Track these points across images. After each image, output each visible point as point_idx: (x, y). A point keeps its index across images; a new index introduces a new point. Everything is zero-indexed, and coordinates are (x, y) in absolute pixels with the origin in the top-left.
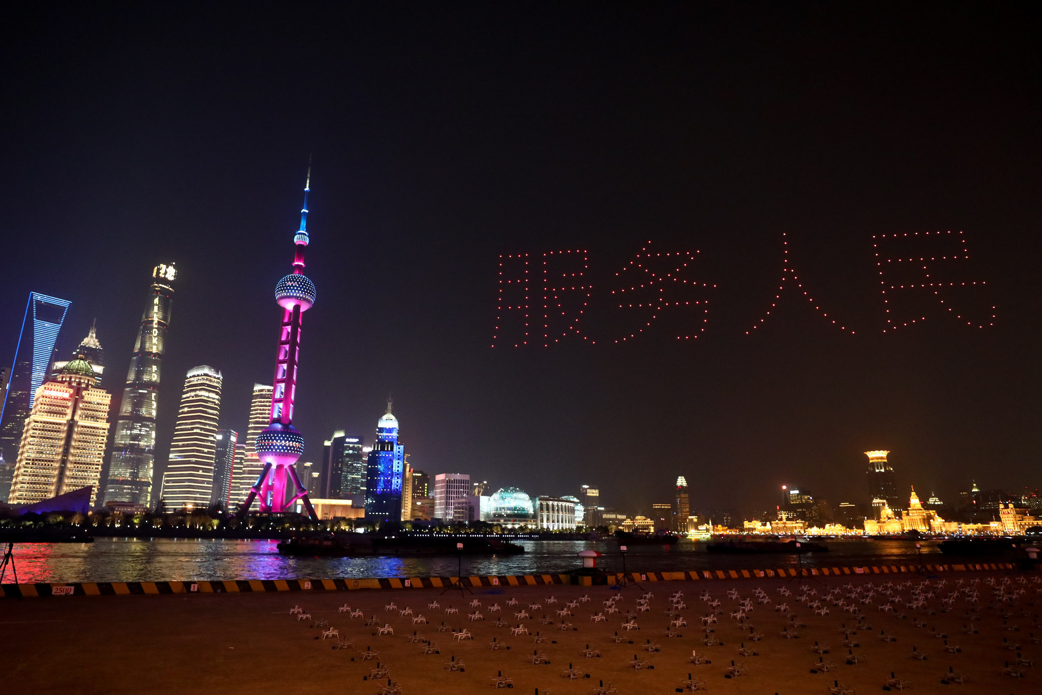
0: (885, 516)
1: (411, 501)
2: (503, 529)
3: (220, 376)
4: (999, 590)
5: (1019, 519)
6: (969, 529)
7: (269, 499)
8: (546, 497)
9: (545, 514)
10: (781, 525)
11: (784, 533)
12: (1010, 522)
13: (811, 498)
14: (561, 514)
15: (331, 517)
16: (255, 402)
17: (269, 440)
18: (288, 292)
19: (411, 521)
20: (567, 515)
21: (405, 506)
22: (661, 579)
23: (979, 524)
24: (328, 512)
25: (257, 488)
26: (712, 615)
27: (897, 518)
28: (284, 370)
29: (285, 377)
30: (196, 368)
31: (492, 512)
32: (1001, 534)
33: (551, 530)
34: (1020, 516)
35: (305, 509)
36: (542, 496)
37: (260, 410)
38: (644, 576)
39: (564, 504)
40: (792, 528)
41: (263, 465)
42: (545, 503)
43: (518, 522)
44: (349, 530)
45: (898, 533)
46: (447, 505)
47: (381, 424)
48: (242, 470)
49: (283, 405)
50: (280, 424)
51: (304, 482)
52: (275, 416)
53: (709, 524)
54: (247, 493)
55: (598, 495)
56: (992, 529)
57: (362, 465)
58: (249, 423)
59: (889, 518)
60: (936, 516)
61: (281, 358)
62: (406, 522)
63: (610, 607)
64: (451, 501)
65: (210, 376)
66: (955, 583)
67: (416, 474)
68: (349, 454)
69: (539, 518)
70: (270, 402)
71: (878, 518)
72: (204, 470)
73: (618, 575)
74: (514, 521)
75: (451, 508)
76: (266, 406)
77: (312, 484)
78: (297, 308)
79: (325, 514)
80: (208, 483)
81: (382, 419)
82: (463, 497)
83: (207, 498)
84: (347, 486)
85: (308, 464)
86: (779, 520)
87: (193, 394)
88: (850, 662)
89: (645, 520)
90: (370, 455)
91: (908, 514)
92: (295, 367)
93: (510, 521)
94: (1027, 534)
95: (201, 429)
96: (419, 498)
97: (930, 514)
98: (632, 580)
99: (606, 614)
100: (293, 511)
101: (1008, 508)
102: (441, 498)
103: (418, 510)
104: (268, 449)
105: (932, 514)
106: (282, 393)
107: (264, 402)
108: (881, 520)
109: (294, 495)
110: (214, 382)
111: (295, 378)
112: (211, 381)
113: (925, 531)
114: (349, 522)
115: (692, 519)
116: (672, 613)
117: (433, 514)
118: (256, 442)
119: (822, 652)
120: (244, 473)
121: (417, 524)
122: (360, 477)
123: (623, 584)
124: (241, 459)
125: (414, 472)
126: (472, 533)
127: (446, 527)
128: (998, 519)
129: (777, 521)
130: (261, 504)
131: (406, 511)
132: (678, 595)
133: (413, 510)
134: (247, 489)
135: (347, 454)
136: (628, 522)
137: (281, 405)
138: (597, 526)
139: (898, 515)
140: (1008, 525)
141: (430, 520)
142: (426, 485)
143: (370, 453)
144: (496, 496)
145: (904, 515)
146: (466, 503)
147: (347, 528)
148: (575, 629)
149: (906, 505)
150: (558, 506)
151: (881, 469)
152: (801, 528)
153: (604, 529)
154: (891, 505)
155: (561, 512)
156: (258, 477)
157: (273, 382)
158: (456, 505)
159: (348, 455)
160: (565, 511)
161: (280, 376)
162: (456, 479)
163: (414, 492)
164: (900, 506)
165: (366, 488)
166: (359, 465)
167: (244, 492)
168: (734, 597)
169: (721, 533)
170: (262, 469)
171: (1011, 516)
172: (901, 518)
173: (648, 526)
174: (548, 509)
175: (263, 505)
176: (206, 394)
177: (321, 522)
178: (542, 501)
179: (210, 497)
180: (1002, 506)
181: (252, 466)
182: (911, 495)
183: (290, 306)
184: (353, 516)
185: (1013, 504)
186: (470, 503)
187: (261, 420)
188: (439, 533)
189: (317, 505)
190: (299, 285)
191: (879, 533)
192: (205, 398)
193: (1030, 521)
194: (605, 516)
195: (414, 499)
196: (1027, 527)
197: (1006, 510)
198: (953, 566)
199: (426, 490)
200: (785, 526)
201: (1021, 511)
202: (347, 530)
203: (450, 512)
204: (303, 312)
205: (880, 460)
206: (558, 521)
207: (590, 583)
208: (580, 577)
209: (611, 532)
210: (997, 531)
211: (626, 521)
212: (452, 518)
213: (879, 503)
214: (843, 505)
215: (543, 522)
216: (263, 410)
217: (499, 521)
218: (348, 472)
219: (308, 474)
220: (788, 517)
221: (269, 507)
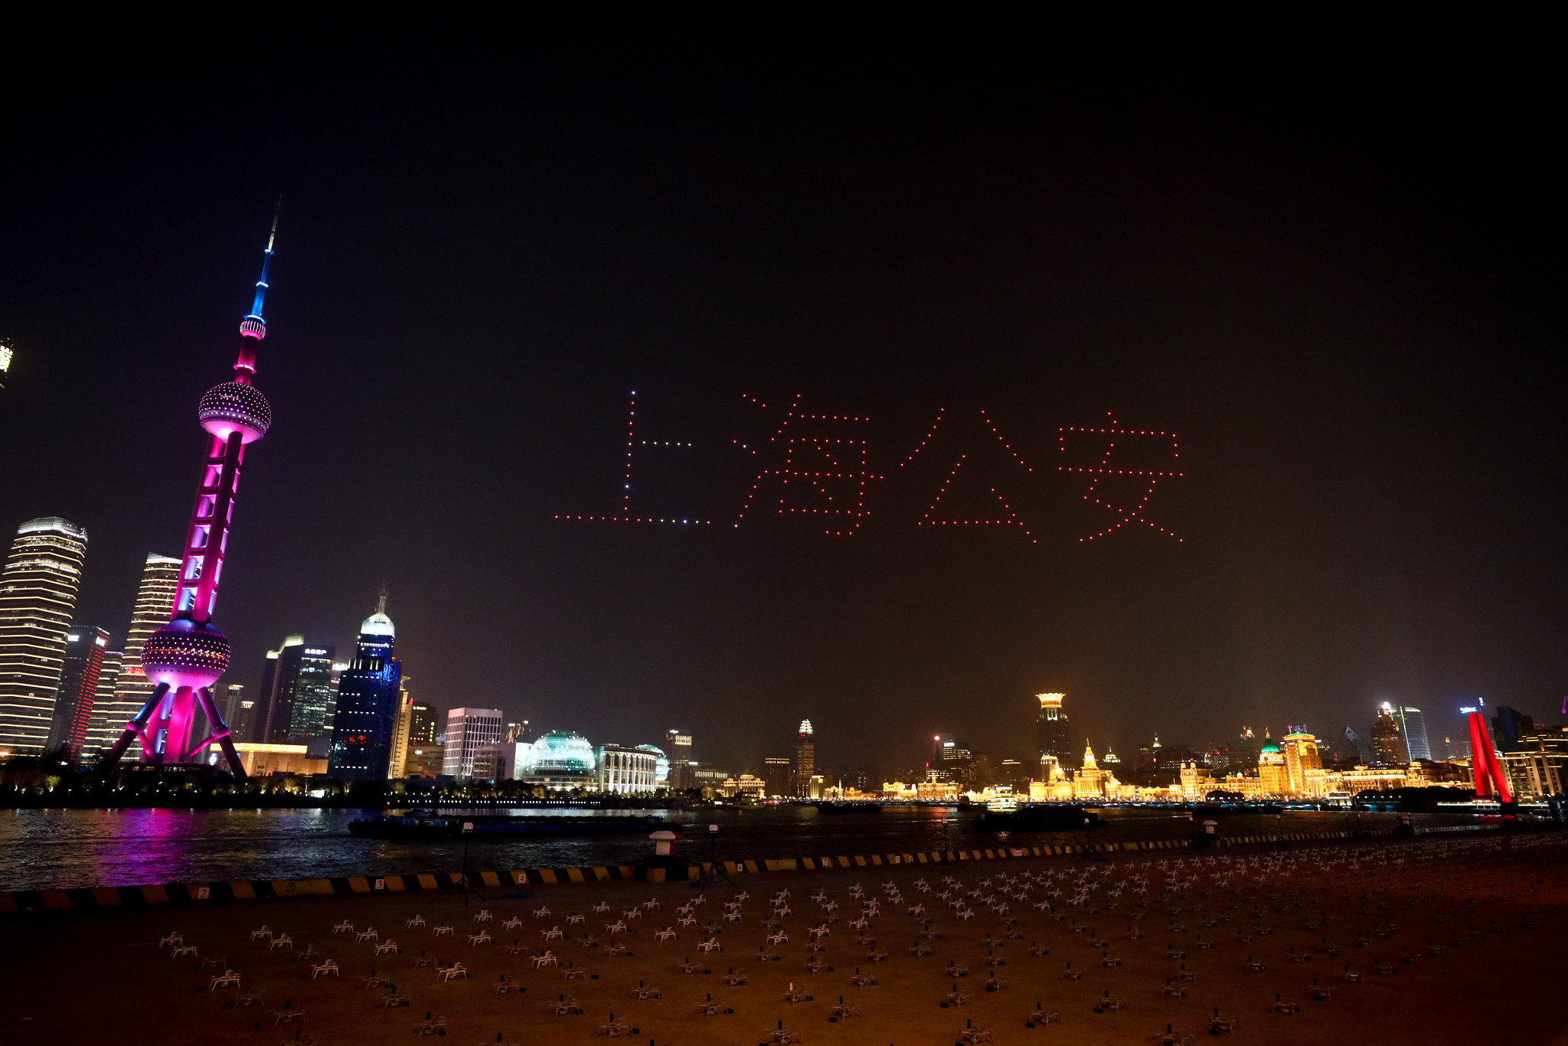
0: (1055, 777)
1: (406, 748)
2: (548, 793)
3: (83, 536)
4: (1170, 877)
5: (1200, 781)
6: (1147, 794)
7: (160, 741)
8: (615, 745)
9: (612, 771)
10: (929, 788)
11: (933, 799)
12: (1190, 785)
13: (969, 753)
14: (636, 771)
15: (269, 771)
16: (146, 584)
17: (167, 647)
18: (223, 409)
19: (403, 779)
20: (644, 773)
21: (395, 757)
22: (762, 868)
23: (1158, 788)
24: (265, 764)
25: (139, 724)
26: (824, 926)
27: (1068, 779)
28: (205, 534)
29: (205, 546)
30: (38, 521)
31: (533, 767)
32: (1180, 800)
33: (619, 794)
34: (1202, 778)
35: (225, 759)
36: (610, 745)
37: (156, 596)
38: (741, 865)
39: (641, 756)
40: (943, 792)
41: (153, 686)
42: (613, 755)
43: (570, 783)
44: (298, 793)
45: (1068, 800)
46: (463, 756)
47: (367, 629)
48: (113, 693)
49: (198, 590)
50: (190, 621)
51: (227, 715)
52: (183, 607)
53: (838, 787)
54: (119, 732)
55: (690, 744)
56: (1171, 794)
57: (330, 692)
58: (132, 617)
59: (1059, 780)
60: (1112, 777)
61: (201, 514)
62: (396, 781)
63: (685, 916)
64: (470, 749)
65: (65, 536)
66: (1124, 868)
67: (418, 708)
68: (309, 673)
69: (603, 777)
70: (174, 584)
71: (1047, 779)
72: (38, 693)
73: (704, 865)
74: (564, 780)
75: (470, 760)
76: (166, 590)
77: (240, 719)
78: (235, 437)
79: (259, 767)
80: (45, 714)
81: (368, 621)
82: (489, 744)
83: (40, 739)
84: (300, 723)
85: (236, 687)
86: (928, 782)
87: (27, 563)
88: (990, 988)
89: (753, 780)
90: (345, 676)
91: (1080, 775)
92: (225, 530)
93: (559, 780)
94: (1207, 799)
95: (39, 623)
96: (420, 744)
97: (1105, 774)
98: (723, 872)
99: (678, 927)
100: (202, 762)
101: (1190, 768)
102: (454, 745)
103: (416, 762)
104: (165, 661)
105: (1108, 775)
106: (198, 571)
107: (164, 583)
108: (1050, 782)
109: (206, 736)
110: (72, 545)
111: (223, 548)
112: (65, 544)
113: (1098, 796)
114: (300, 780)
115: (817, 779)
116: (770, 925)
117: (441, 768)
118: (142, 648)
119: (958, 975)
120: (116, 699)
121: (413, 784)
122: (324, 709)
123: (709, 880)
124: (114, 675)
125: (415, 704)
126: (500, 798)
127: (460, 789)
128: (1179, 782)
129: (925, 783)
130: (144, 751)
131: (397, 764)
132: (783, 894)
133: (408, 762)
134: (118, 726)
135: (305, 672)
136: (730, 783)
137: (195, 591)
138: (685, 789)
139: (1070, 776)
140: (1188, 789)
141: (435, 778)
142: (433, 724)
143: (343, 672)
144: (542, 742)
145: (1076, 775)
146: (494, 753)
147: (295, 790)
148: (629, 954)
149: (1079, 764)
150: (632, 758)
151: (1054, 716)
152: (954, 792)
153: (697, 793)
154: (1063, 762)
155: (635, 768)
156: (142, 706)
157: (185, 552)
158: (479, 756)
159: (307, 675)
160: (642, 766)
161: (196, 544)
162: (480, 716)
163: (412, 734)
164: (1073, 764)
165: (333, 728)
166: (324, 691)
167: (112, 730)
168: (857, 895)
169: (853, 798)
170: (152, 693)
171: (1192, 777)
172: (1072, 780)
173: (757, 788)
174: (617, 764)
175: (148, 752)
176: (55, 565)
177: (253, 780)
178: (609, 752)
179: (47, 737)
180: (1183, 766)
181: (132, 687)
182: (1085, 750)
183: (224, 432)
184: (307, 771)
185: (1196, 763)
186: (500, 752)
187: (155, 613)
188: (446, 798)
189: (247, 753)
190: (243, 401)
191: (1047, 799)
192: (52, 572)
193: (1211, 784)
194: (698, 774)
195: (412, 745)
196: (1208, 791)
197: (1187, 771)
198: (1125, 844)
199: (432, 732)
200: (934, 790)
201: (1205, 771)
202: (295, 793)
203: (467, 766)
204: (247, 445)
205: (1053, 706)
206: (630, 781)
207: (664, 878)
208: (649, 870)
209: (705, 797)
210: (1176, 796)
211: (728, 782)
212: (470, 775)
213: (1048, 761)
214: (1007, 762)
215: (608, 782)
216: (161, 596)
217: (543, 780)
218: (304, 701)
219: (234, 703)
220: (939, 777)
221: (159, 756)
